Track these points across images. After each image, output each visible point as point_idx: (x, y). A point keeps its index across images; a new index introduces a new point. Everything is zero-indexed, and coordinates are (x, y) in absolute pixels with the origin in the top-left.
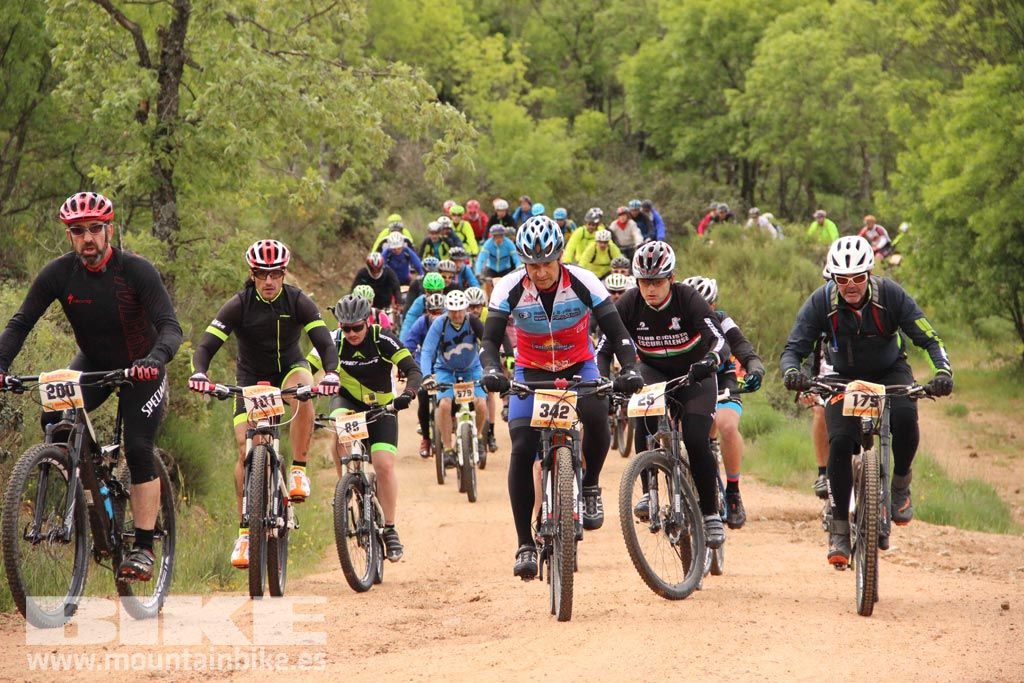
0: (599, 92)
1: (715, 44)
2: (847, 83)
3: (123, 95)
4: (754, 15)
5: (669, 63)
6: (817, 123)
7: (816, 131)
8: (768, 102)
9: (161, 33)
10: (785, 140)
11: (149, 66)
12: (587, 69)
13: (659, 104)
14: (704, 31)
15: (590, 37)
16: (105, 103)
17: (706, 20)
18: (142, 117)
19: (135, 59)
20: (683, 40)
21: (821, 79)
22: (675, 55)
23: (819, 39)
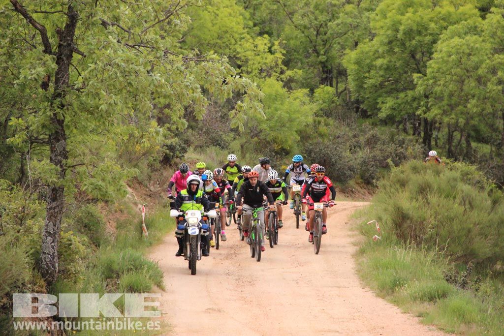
0: (330, 73)
1: (408, 44)
2: (494, 71)
3: (33, 71)
4: (432, 25)
5: (377, 55)
6: (473, 96)
7: (473, 102)
8: (442, 82)
9: (59, 33)
10: (452, 107)
11: (50, 53)
12: (323, 58)
13: (370, 82)
14: (400, 36)
15: (325, 37)
16: (22, 76)
17: (402, 28)
18: (45, 86)
19: (41, 48)
20: (386, 41)
21: (476, 68)
22: (380, 50)
23: (475, 42)
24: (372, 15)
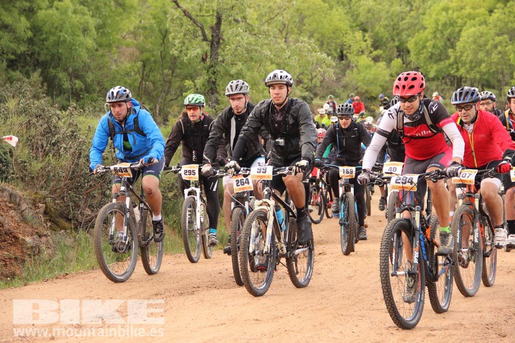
0: (402, 52)
1: (445, 33)
2: (496, 46)
3: (195, 52)
4: (460, 21)
5: (427, 40)
6: (484, 62)
7: (484, 65)
8: (465, 54)
9: (212, 28)
10: (472, 69)
11: (207, 41)
12: (397, 43)
13: (423, 56)
15: (398, 31)
16: (189, 55)
17: (440, 23)
18: (204, 60)
19: (201, 38)
20: (432, 31)
21: (486, 45)
23: (485, 30)
24: (425, 17)
